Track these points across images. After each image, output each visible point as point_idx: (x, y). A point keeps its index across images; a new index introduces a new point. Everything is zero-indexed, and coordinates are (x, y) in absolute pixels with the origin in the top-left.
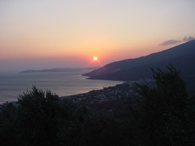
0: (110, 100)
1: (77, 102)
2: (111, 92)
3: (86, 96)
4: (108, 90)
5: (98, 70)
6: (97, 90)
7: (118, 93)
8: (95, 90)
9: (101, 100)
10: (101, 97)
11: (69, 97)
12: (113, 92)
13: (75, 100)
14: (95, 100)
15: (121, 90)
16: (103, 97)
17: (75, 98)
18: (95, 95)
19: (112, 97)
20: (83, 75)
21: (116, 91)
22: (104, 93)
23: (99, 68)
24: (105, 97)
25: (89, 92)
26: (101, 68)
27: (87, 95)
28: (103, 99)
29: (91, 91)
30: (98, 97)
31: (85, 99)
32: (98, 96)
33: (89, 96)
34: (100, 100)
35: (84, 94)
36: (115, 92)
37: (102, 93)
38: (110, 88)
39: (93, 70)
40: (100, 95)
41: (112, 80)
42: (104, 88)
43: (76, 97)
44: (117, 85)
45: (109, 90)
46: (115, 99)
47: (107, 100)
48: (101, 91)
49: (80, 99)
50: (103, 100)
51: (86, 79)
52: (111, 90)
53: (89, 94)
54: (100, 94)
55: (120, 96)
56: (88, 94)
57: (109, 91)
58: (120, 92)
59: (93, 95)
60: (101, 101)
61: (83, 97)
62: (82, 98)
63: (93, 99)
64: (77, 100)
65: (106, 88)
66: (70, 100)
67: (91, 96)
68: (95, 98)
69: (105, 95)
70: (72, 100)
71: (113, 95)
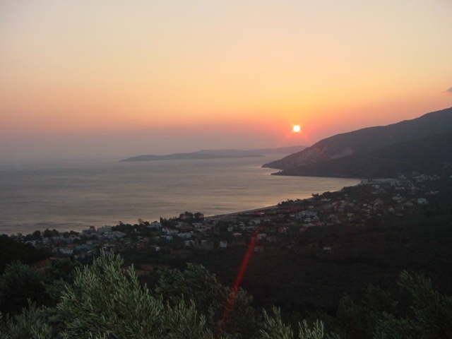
0: (328, 224)
1: (251, 227)
2: (330, 205)
3: (272, 215)
4: (322, 200)
5: (299, 154)
6: (298, 200)
7: (346, 206)
8: (292, 201)
9: (307, 223)
10: (306, 217)
11: (233, 217)
12: (334, 204)
13: (246, 223)
14: (293, 223)
15: (354, 201)
16: (312, 217)
17: (246, 218)
18: (293, 212)
19: (332, 216)
20: (265, 166)
21: (343, 201)
22: (312, 207)
23: (302, 150)
24: (316, 217)
25: (279, 205)
26: (307, 149)
27: (275, 212)
28: (311, 222)
29: (283, 202)
30: (300, 217)
31: (269, 220)
32: (299, 214)
33: (277, 213)
34: (304, 222)
35: (267, 210)
36: (339, 205)
37: (310, 207)
38: (327, 195)
39: (288, 155)
40: (304, 213)
41: (333, 177)
42: (313, 195)
43: (248, 215)
44: (345, 188)
45: (326, 200)
46: (338, 222)
47: (320, 224)
48: (306, 202)
49: (257, 221)
50: (311, 224)
51: (272, 174)
52: (329, 200)
53: (278, 209)
54: (305, 209)
55: (350, 215)
56: (276, 209)
57: (325, 202)
58: (351, 204)
59: (288, 211)
60: (307, 225)
61: (263, 216)
62: (262, 218)
63: (288, 220)
64: (251, 224)
65: (317, 195)
66: (235, 224)
67: (284, 214)
68: (292, 219)
69: (315, 211)
70: (238, 224)
71: (334, 212)
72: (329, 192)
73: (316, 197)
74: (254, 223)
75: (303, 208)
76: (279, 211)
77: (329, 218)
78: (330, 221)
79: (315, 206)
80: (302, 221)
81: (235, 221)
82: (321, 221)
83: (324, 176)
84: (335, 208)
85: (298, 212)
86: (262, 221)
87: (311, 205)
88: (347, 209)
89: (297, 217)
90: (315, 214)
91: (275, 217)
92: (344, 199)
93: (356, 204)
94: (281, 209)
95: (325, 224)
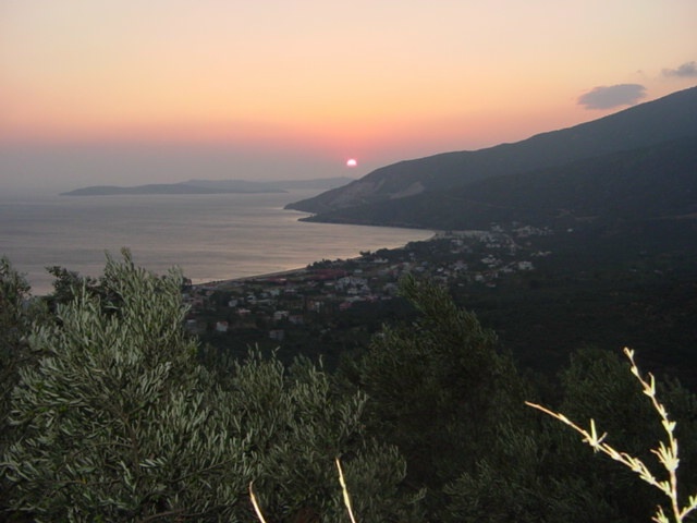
0: (383, 298)
1: (265, 301)
2: (387, 270)
3: (298, 282)
4: (376, 261)
5: (343, 189)
6: (339, 260)
7: (412, 271)
8: (328, 262)
9: (352, 295)
10: (350, 286)
11: (236, 285)
12: (393, 267)
13: (258, 294)
14: (330, 296)
15: (424, 263)
16: (359, 287)
17: (257, 287)
18: (330, 279)
19: (390, 285)
20: (289, 207)
21: (407, 264)
22: (360, 271)
24: (366, 287)
25: (309, 267)
26: (355, 182)
27: (302, 278)
28: (358, 294)
29: (315, 264)
30: (341, 286)
32: (340, 282)
33: (305, 281)
34: (346, 295)
35: (291, 275)
36: (400, 269)
37: (356, 271)
38: (383, 253)
39: (326, 190)
40: (347, 280)
41: (392, 226)
42: (361, 253)
43: (261, 283)
44: (411, 244)
45: (380, 261)
46: (399, 294)
47: (371, 297)
48: (351, 264)
49: (275, 292)
50: (357, 298)
51: (300, 220)
52: (386, 261)
53: (308, 274)
54: (349, 275)
56: (303, 274)
57: (379, 264)
58: (418, 268)
59: (323, 277)
60: (351, 300)
61: (285, 283)
62: (283, 288)
63: (322, 291)
64: (265, 295)
65: (368, 253)
66: (240, 296)
67: (317, 280)
68: (328, 288)
69: (364, 278)
70: (245, 295)
71: (393, 279)
72: (386, 250)
73: (367, 257)
74: (269, 294)
75: (346, 272)
76: (309, 276)
77: (385, 288)
78: (387, 293)
79: (364, 270)
80: (344, 293)
81: (240, 291)
82: (373, 292)
83: (378, 225)
84: (395, 274)
85: (338, 278)
86: (282, 291)
87: (358, 268)
89: (336, 287)
90: (363, 282)
91: (303, 286)
92: (408, 260)
93: (426, 268)
94: (311, 273)
95: (379, 298)
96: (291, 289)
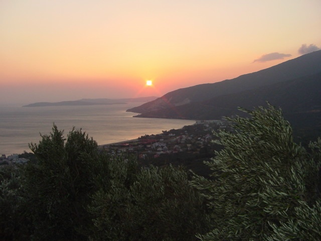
0: (174, 152)
2: (175, 139)
3: (134, 146)
4: (169, 135)
5: (153, 102)
6: (153, 135)
7: (186, 139)
8: (148, 136)
9: (159, 151)
10: (158, 147)
11: (106, 147)
12: (177, 138)
13: (116, 152)
14: (149, 152)
15: (192, 136)
16: (162, 147)
17: (116, 148)
18: (149, 144)
19: (176, 146)
20: (128, 111)
21: (184, 136)
22: (163, 140)
23: (154, 100)
24: (165, 147)
25: (139, 138)
26: (159, 99)
27: (136, 144)
28: (162, 151)
29: (142, 137)
30: (154, 147)
31: (132, 149)
32: (153, 145)
33: (138, 144)
34: (157, 151)
35: (131, 143)
36: (181, 138)
37: (161, 140)
38: (173, 131)
40: (157, 144)
41: (176, 118)
42: (163, 131)
43: (117, 146)
44: (185, 127)
45: (172, 135)
46: (181, 150)
47: (168, 152)
48: (158, 137)
49: (124, 150)
50: (162, 152)
51: (134, 117)
52: (174, 135)
53: (138, 141)
54: (157, 142)
55: (189, 145)
56: (136, 142)
57: (171, 136)
58: (189, 138)
59: (146, 143)
60: (159, 153)
61: (128, 146)
62: (127, 148)
63: (146, 149)
64: (119, 152)
65: (166, 131)
67: (143, 144)
68: (148, 148)
69: (164, 143)
70: (110, 152)
71: (178, 143)
72: (174, 130)
73: (165, 133)
74: (121, 151)
75: (156, 141)
76: (139, 143)
77: (174, 147)
78: (175, 150)
80: (155, 150)
81: (108, 150)
82: (169, 149)
83: (170, 118)
84: (179, 141)
85: (153, 143)
86: (127, 150)
87: (162, 138)
88: (187, 141)
89: (152, 147)
90: (165, 145)
91: (137, 147)
92: (184, 134)
93: (193, 137)
94: (140, 141)
95: (172, 152)
96: (131, 149)
